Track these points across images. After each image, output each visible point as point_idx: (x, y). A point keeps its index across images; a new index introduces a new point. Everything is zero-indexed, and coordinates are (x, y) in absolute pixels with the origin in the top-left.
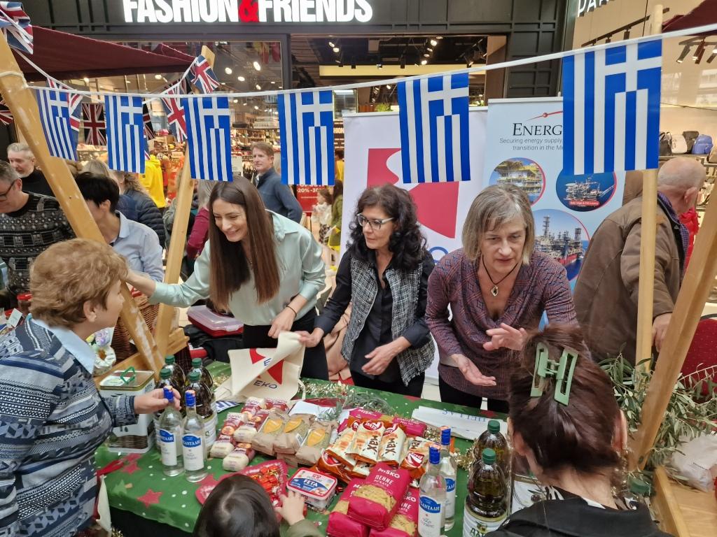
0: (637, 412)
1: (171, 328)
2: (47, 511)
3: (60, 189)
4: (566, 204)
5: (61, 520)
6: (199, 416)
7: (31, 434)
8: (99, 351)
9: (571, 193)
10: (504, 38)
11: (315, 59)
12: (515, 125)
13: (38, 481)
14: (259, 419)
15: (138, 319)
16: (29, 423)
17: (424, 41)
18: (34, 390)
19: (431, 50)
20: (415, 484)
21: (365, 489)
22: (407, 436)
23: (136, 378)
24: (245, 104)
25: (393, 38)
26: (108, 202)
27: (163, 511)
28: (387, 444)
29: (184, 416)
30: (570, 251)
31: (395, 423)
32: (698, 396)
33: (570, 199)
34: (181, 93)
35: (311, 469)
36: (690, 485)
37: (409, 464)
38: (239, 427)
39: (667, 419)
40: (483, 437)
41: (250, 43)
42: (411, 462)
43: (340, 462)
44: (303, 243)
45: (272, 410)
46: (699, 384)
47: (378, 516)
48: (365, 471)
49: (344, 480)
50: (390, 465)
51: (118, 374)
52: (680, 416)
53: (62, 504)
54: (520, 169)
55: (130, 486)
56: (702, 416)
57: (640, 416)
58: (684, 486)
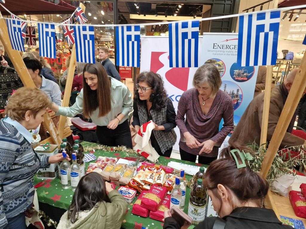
0: (259, 165)
1: (65, 126)
2: (14, 200)
3: (17, 64)
4: (234, 79)
5: (20, 204)
6: (78, 164)
7: (7, 168)
8: (33, 136)
9: (236, 74)
10: (210, 6)
11: (128, 11)
12: (214, 44)
13: (10, 188)
14: (103, 166)
15: (51, 122)
16: (6, 164)
17: (176, 6)
18: (8, 150)
19: (179, 10)
20: (169, 193)
21: (148, 195)
22: (166, 173)
23: (50, 148)
24: (96, 30)
25: (162, 4)
26: (38, 70)
27: (62, 203)
28: (157, 176)
29: (71, 164)
30: (234, 98)
31: (161, 168)
32: (284, 159)
33: (235, 77)
34: (70, 23)
35: (125, 186)
36: (280, 194)
37: (167, 185)
38: (94, 169)
39: (272, 168)
40: (197, 174)
41: (99, 2)
42: (167, 184)
43: (137, 184)
44: (124, 91)
45: (109, 162)
46: (285, 154)
47: (153, 205)
48: (148, 187)
49: (139, 191)
50: (158, 185)
51: (42, 146)
52: (277, 166)
53: (20, 198)
54: (215, 63)
55: (47, 193)
56: (285, 167)
57: (261, 166)
58: (277, 195)
